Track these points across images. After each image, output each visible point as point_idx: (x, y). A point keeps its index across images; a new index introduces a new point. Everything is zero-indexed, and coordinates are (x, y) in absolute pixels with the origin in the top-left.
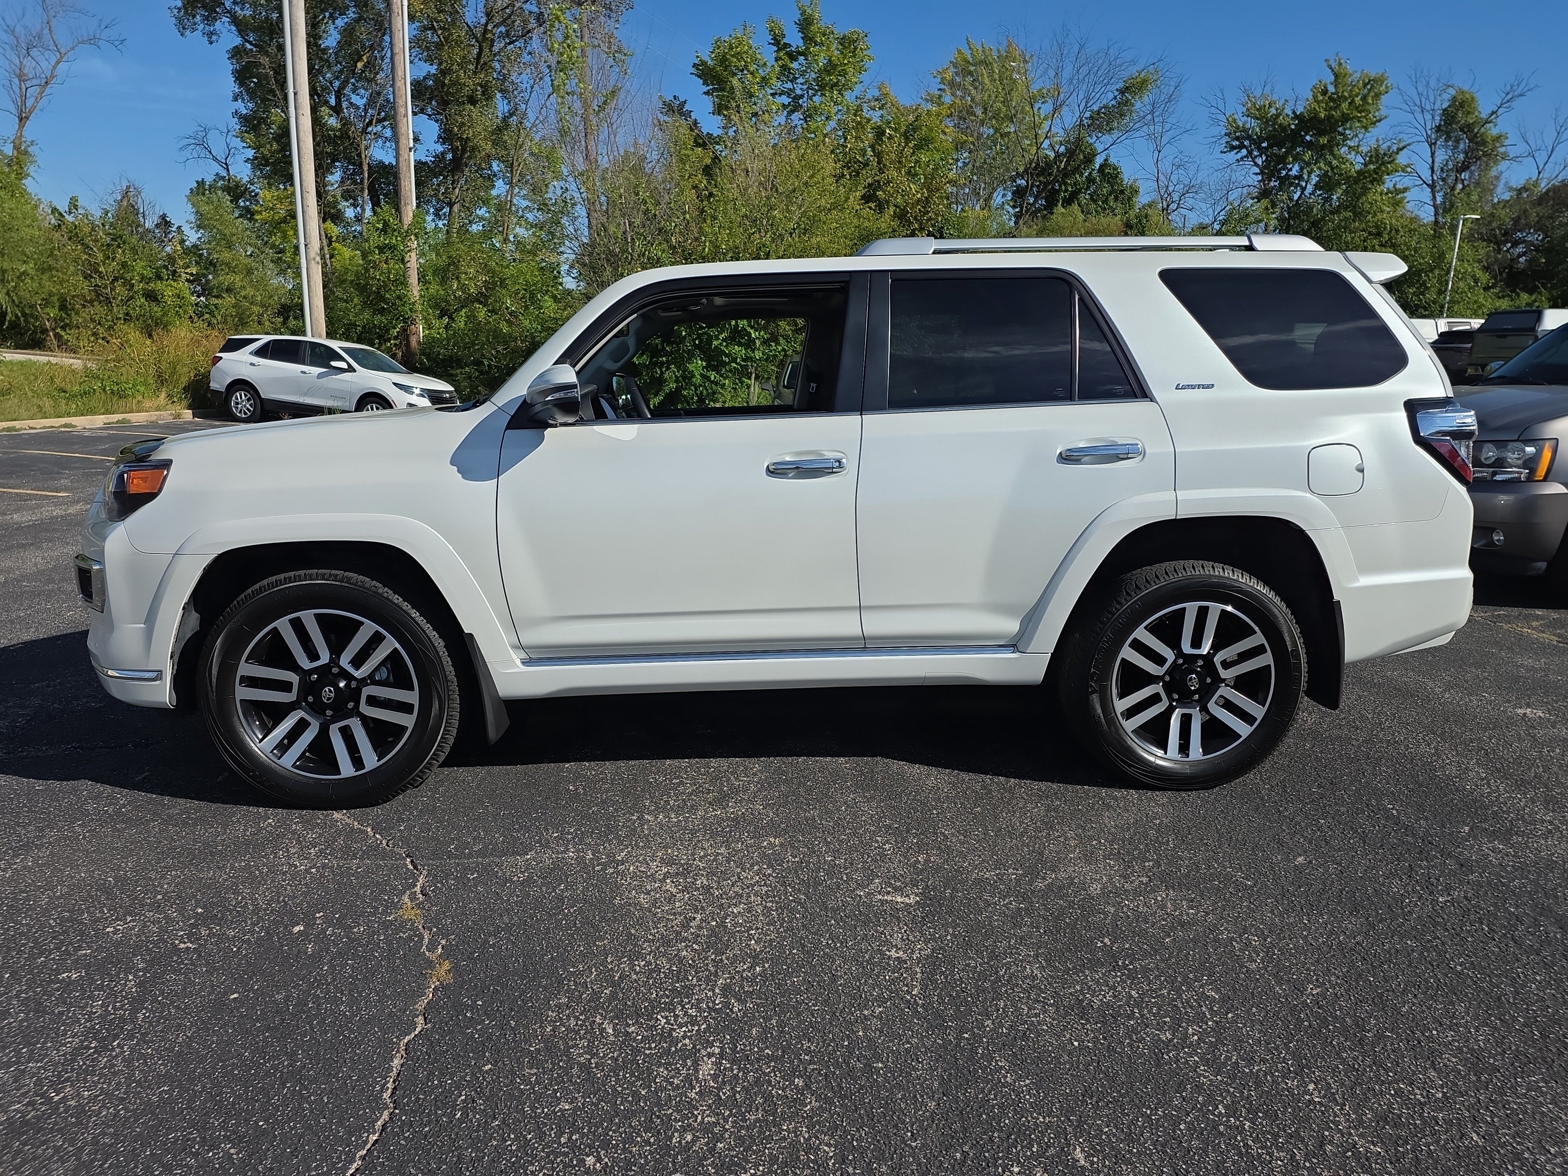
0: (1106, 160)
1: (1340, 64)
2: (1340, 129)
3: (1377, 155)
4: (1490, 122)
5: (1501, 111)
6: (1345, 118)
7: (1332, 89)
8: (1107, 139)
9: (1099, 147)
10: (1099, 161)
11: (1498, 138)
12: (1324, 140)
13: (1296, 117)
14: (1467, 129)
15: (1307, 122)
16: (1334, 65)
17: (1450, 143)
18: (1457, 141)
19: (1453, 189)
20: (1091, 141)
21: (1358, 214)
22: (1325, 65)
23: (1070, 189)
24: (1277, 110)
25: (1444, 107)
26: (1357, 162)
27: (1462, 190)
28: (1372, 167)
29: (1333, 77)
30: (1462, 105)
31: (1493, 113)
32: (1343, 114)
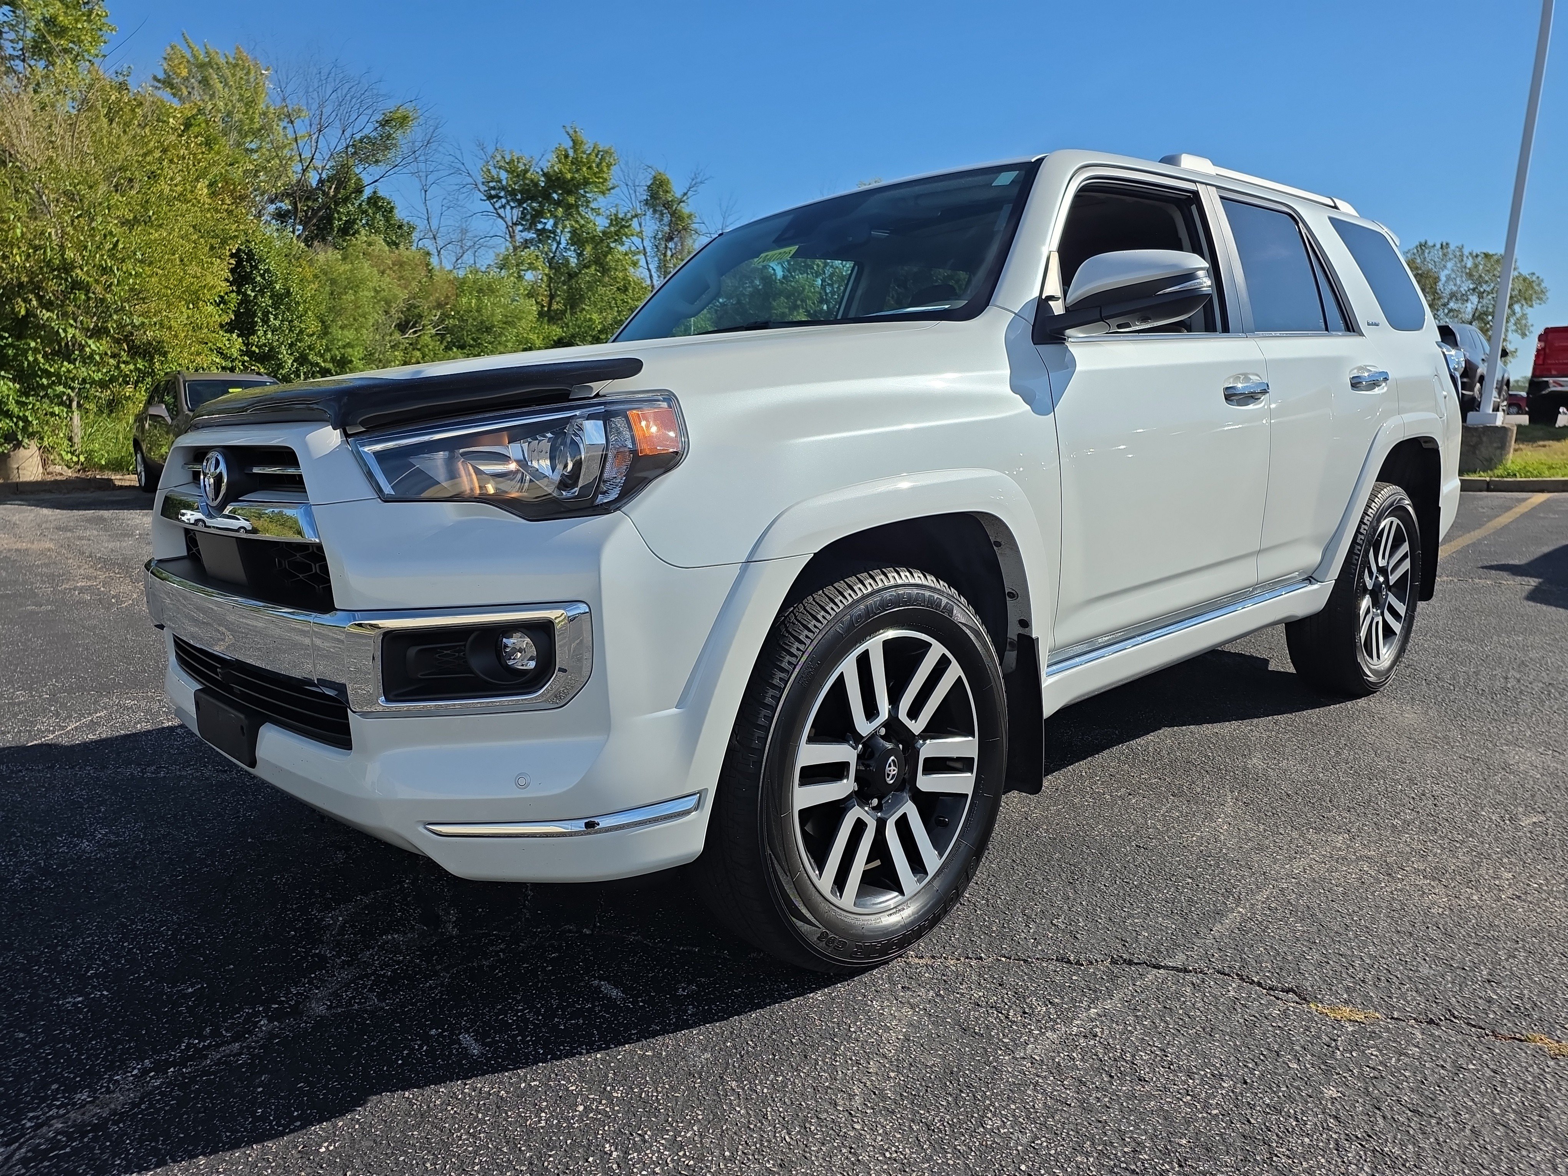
0: (375, 192)
1: (575, 132)
2: (582, 192)
3: (616, 219)
4: (684, 202)
5: (690, 193)
6: (586, 182)
7: (571, 153)
8: (375, 171)
9: (366, 179)
10: (367, 192)
11: (690, 216)
12: (571, 200)
13: (545, 175)
14: (667, 205)
15: (554, 181)
16: (571, 132)
17: (657, 216)
18: (662, 214)
19: (665, 255)
20: (357, 171)
21: (605, 270)
22: (563, 130)
23: (344, 219)
24: (525, 165)
25: (649, 184)
26: (601, 224)
27: (672, 256)
28: (612, 229)
29: (571, 144)
30: (661, 185)
31: (685, 194)
32: (585, 178)
